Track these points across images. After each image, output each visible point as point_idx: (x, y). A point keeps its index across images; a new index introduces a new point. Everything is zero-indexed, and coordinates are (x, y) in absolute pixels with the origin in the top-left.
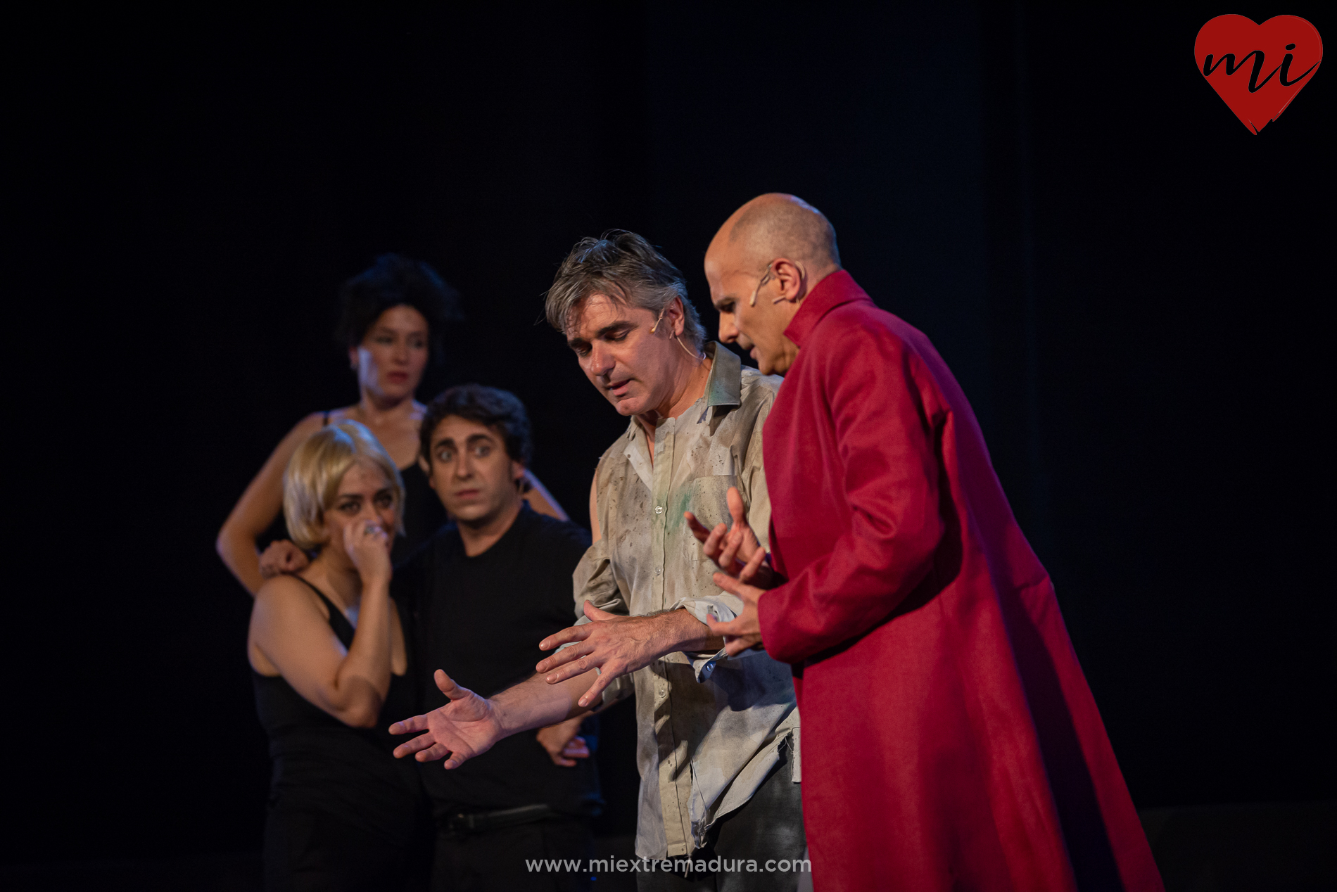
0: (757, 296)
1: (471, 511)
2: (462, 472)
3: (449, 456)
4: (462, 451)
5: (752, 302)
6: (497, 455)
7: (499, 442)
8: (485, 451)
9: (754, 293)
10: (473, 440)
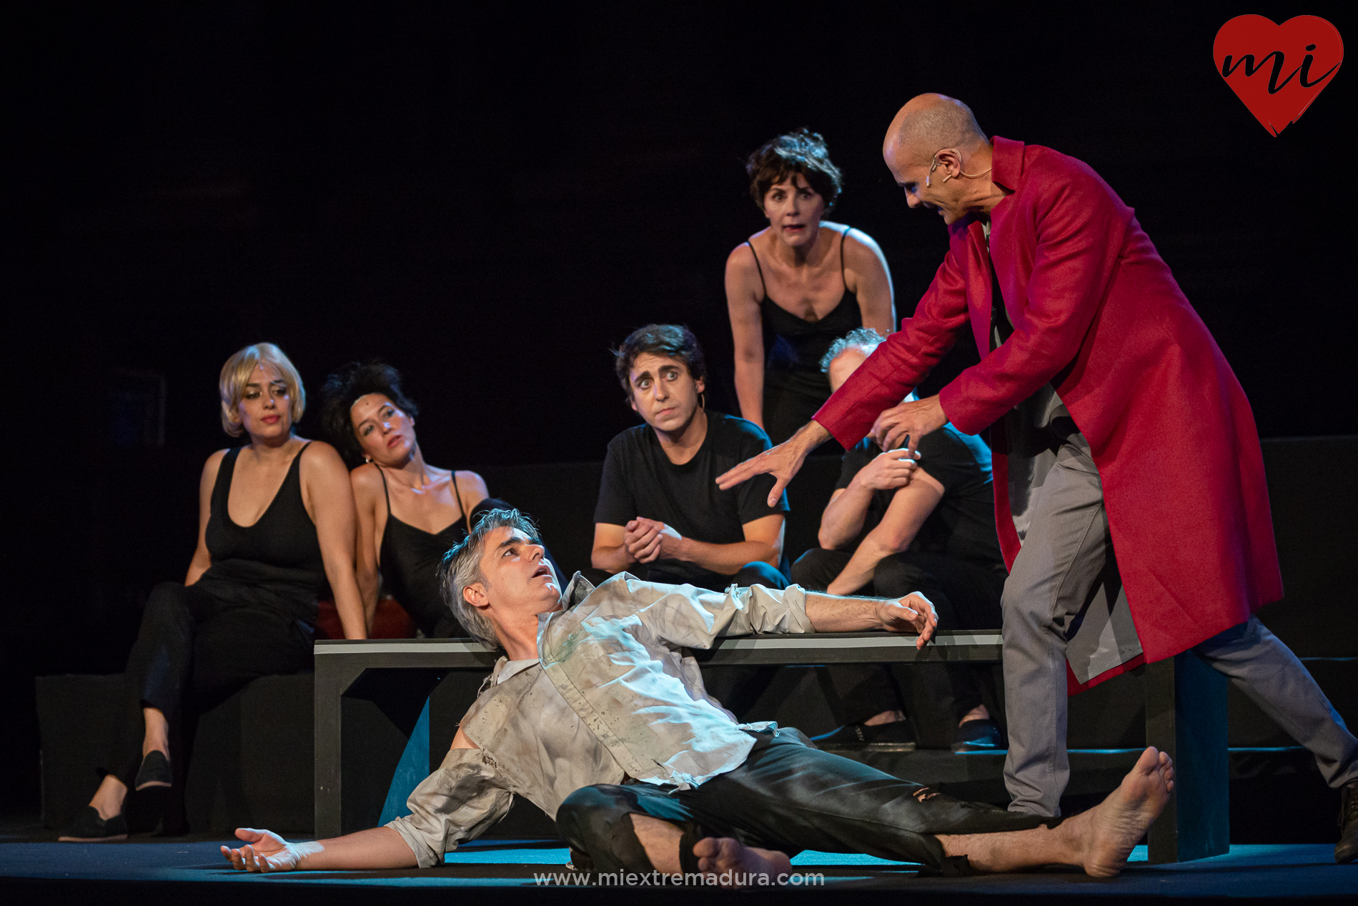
0: (930, 180)
1: (671, 424)
2: (660, 395)
3: (647, 384)
4: (657, 380)
5: (928, 185)
6: (684, 378)
7: (683, 367)
8: (675, 376)
9: (928, 178)
10: (664, 370)
